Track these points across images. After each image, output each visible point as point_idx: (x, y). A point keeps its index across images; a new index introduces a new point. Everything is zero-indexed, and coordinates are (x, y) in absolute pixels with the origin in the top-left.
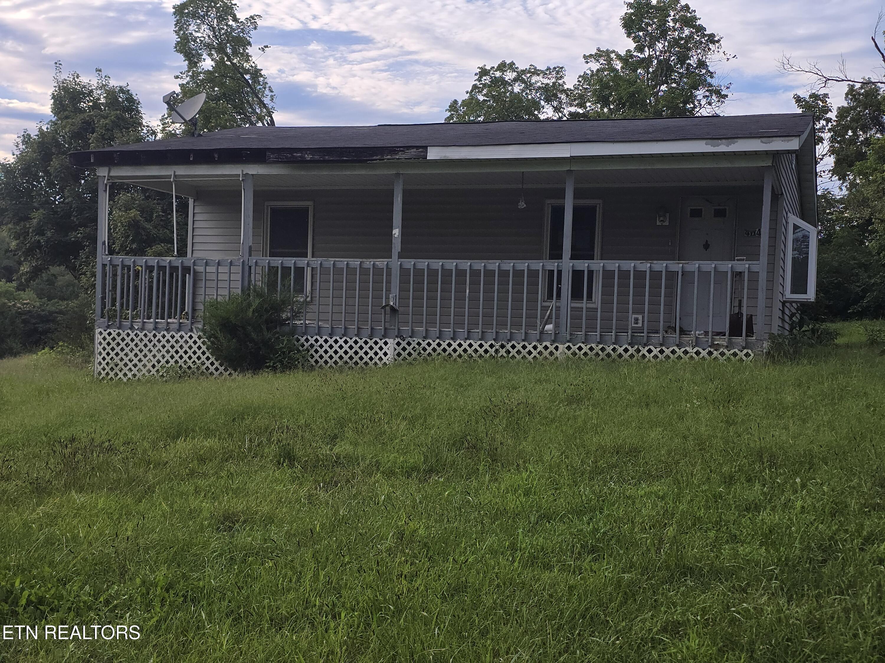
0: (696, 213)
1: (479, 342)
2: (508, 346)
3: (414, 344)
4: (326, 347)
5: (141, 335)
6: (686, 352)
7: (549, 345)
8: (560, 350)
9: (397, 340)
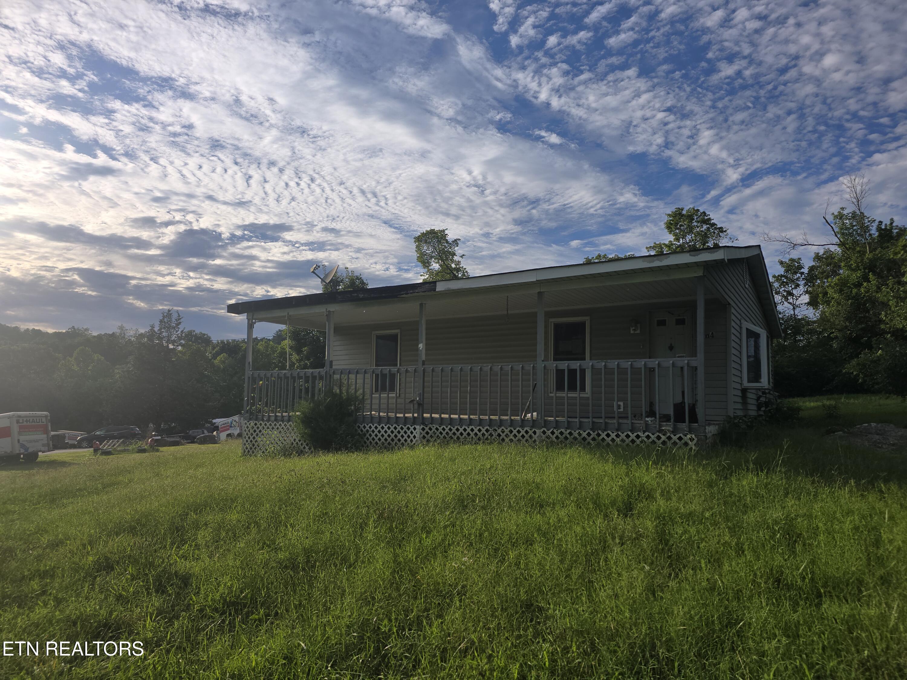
0: (662, 323)
1: (478, 428)
2: (499, 431)
3: (434, 429)
4: (376, 432)
5: (268, 424)
6: (638, 437)
7: (529, 430)
8: (537, 434)
9: (422, 426)
